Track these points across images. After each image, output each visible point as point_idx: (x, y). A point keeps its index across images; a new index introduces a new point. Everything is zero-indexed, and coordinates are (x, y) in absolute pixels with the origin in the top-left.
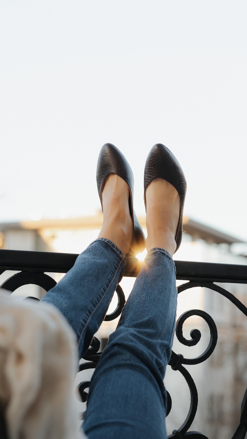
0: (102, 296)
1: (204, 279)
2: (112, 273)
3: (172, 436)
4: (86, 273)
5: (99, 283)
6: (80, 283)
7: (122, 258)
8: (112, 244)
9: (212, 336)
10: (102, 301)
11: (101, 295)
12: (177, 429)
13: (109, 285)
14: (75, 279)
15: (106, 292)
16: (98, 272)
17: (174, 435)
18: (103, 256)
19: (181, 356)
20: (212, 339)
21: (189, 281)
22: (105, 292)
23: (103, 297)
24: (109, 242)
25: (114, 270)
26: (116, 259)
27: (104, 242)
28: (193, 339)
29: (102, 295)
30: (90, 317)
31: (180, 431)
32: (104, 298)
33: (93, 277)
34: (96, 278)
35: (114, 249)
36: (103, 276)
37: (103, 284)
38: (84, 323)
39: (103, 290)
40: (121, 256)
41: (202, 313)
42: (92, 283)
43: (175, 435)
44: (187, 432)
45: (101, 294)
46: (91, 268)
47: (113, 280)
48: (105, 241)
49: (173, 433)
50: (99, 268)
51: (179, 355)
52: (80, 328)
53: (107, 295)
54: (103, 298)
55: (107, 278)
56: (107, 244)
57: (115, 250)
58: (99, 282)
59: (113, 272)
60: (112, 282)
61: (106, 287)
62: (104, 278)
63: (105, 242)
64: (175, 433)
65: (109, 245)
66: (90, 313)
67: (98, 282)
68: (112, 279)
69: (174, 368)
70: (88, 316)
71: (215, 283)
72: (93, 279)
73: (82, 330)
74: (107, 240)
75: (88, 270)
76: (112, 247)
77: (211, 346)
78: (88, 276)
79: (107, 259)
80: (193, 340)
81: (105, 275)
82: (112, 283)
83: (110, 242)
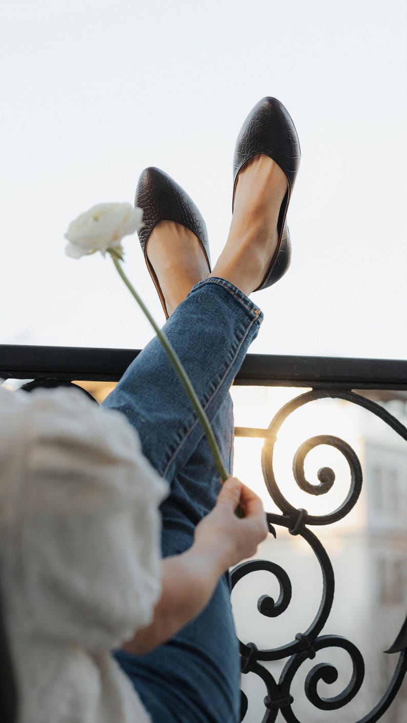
0: (211, 396)
1: (336, 384)
2: (231, 349)
3: (295, 643)
4: (183, 357)
5: (207, 372)
6: (172, 377)
7: (254, 315)
8: (236, 292)
9: (354, 477)
10: (210, 405)
11: (207, 396)
12: (303, 632)
13: (224, 374)
14: (164, 370)
15: (218, 387)
16: (206, 352)
17: (298, 641)
18: (217, 317)
19: (304, 512)
20: (354, 483)
21: (310, 389)
22: (216, 388)
23: (213, 397)
24: (231, 289)
25: (235, 342)
26: (242, 321)
27: (223, 288)
28: (323, 483)
29: (211, 393)
30: (185, 439)
31: (307, 634)
32: (213, 399)
33: (196, 363)
34: (201, 363)
35: (240, 300)
36: (214, 357)
37: (212, 374)
38: (170, 453)
39: (212, 385)
40: (252, 312)
41: (335, 441)
42: (192, 375)
43: (300, 640)
44: (318, 636)
45: (208, 393)
46: (193, 345)
47: (232, 363)
48: (226, 287)
49: (296, 638)
50: (208, 345)
51: (301, 510)
52: (163, 462)
53: (220, 393)
54: (211, 399)
55: (222, 360)
56: (228, 293)
57: (242, 302)
58: (207, 370)
59: (233, 347)
60: (231, 366)
61: (218, 377)
62: (216, 361)
63: (225, 289)
64: (299, 637)
65: (231, 295)
66: (186, 431)
67: (204, 370)
68: (231, 361)
69: (293, 531)
70: (181, 438)
71: (353, 391)
72: (196, 367)
73: (165, 466)
74: (229, 285)
75: (187, 349)
76: (235, 297)
77: (353, 493)
78: (186, 362)
79: (223, 325)
80: (323, 485)
81: (217, 356)
82: (231, 369)
83: (234, 289)
